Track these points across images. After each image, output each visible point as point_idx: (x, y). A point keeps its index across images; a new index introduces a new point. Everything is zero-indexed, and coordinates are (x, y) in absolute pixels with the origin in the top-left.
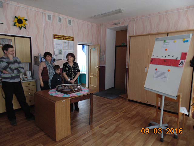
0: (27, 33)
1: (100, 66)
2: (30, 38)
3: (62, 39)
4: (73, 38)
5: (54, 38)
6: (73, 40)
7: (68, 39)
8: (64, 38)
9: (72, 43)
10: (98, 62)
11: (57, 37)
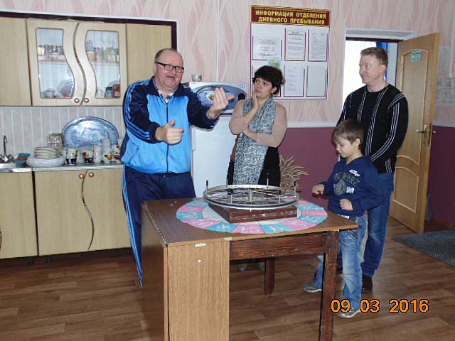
0: (166, 7)
1: (435, 128)
2: (173, 25)
3: (283, 22)
4: (328, 14)
5: (255, 18)
6: (327, 23)
7: (306, 19)
8: (292, 16)
9: (322, 34)
10: (428, 107)
11: (264, 16)
